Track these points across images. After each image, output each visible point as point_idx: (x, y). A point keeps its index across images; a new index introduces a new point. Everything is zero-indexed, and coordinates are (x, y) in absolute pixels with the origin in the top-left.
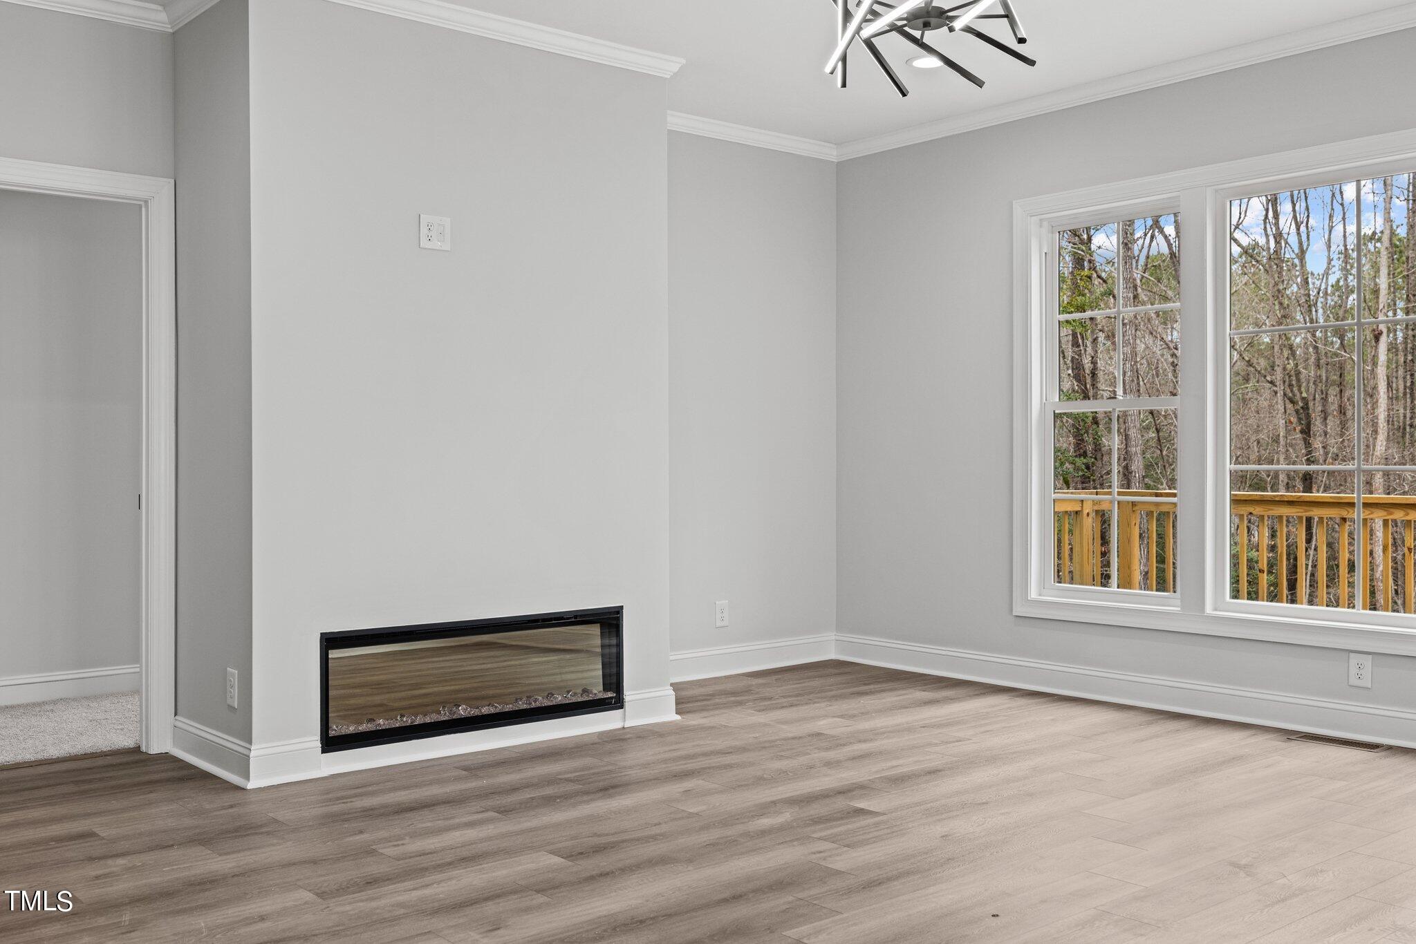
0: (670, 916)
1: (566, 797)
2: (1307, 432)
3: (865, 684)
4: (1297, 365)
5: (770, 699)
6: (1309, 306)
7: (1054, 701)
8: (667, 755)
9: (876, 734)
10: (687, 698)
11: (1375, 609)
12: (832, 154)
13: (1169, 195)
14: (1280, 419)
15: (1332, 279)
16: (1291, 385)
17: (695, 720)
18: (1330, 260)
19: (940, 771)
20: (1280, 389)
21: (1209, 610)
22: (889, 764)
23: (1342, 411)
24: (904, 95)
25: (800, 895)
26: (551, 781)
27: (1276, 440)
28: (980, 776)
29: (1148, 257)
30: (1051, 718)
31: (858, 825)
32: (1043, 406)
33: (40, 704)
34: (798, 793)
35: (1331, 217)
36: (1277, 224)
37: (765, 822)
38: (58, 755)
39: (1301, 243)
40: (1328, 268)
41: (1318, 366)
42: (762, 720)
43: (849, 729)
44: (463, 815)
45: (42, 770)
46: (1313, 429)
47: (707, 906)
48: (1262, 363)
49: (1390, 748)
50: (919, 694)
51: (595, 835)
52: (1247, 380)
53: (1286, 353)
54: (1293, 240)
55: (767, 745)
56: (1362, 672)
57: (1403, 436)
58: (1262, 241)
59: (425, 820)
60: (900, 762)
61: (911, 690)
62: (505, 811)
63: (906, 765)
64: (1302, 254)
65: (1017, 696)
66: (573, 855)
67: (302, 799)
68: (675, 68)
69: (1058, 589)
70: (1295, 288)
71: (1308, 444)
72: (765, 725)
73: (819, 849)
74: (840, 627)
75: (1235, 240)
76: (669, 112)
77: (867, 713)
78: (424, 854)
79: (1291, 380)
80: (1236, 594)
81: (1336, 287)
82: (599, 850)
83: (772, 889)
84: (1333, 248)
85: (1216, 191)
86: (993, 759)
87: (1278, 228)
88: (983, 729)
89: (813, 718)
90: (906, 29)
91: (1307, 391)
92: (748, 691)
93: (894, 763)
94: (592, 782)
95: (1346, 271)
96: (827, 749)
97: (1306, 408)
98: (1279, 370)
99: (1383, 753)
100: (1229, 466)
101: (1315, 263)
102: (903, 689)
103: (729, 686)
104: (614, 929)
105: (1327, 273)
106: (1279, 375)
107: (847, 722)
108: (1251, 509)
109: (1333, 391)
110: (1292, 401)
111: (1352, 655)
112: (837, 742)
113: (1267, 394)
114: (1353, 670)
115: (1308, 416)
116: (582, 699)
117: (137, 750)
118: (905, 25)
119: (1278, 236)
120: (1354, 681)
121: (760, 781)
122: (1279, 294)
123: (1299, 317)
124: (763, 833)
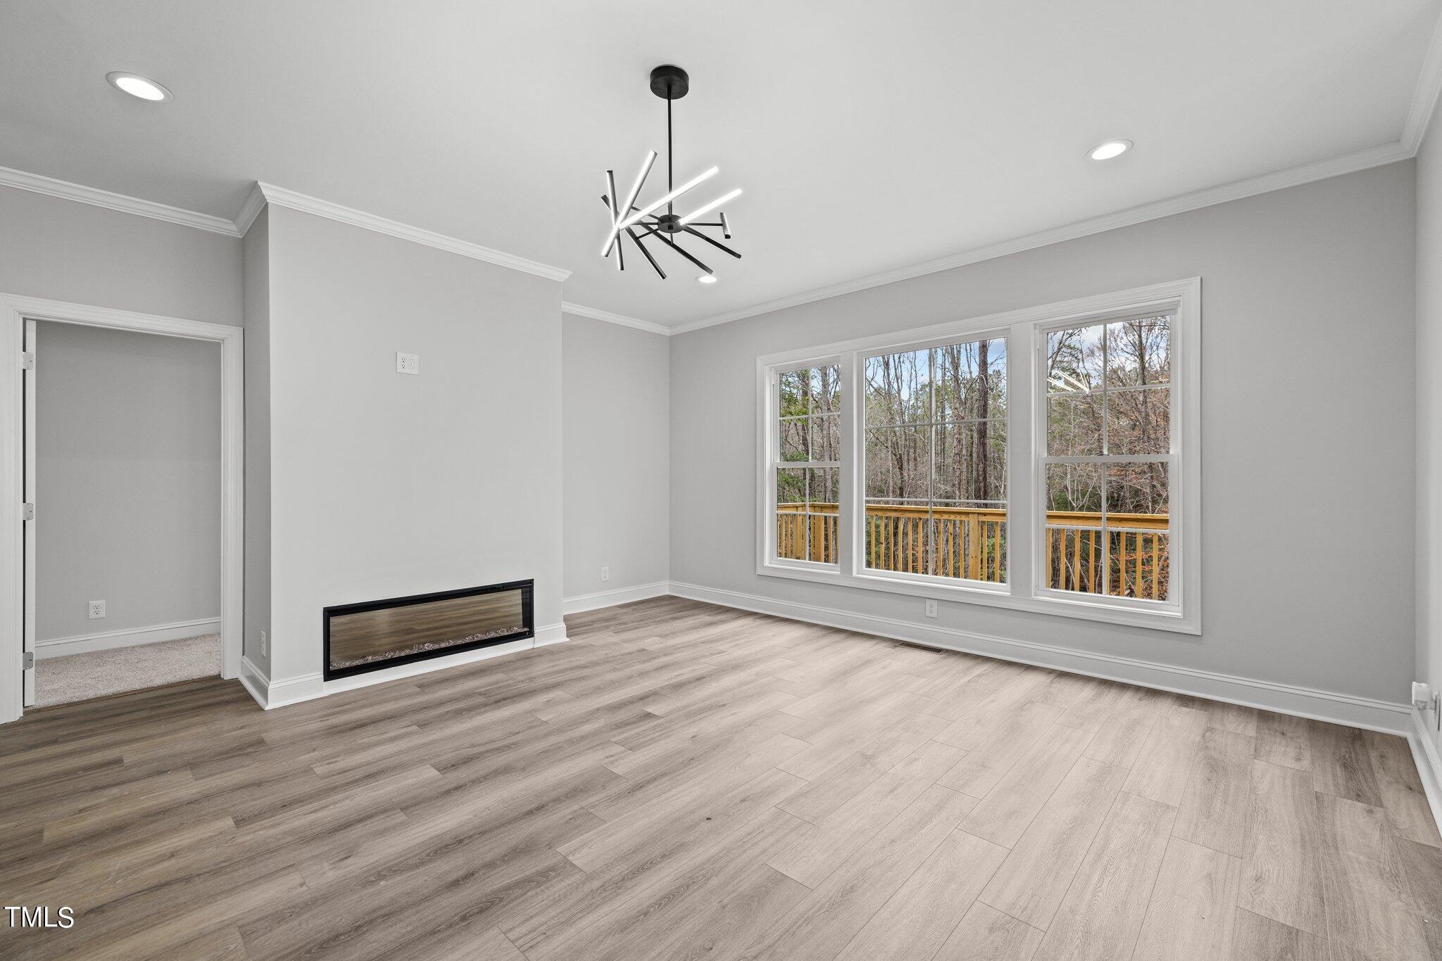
0: (483, 833)
1: (469, 710)
2: (901, 468)
3: (679, 612)
4: (897, 440)
5: (625, 623)
6: (902, 413)
7: (777, 621)
8: (550, 670)
9: (676, 649)
10: (574, 625)
11: (936, 574)
12: (667, 332)
13: (834, 355)
14: (890, 463)
15: (911, 403)
16: (894, 448)
17: (578, 641)
18: (910, 395)
19: (703, 678)
20: (890, 450)
21: (855, 574)
22: (676, 673)
23: (915, 459)
24: (664, 278)
25: (584, 804)
26: (468, 695)
27: (888, 471)
28: (728, 681)
29: (835, 392)
30: (773, 633)
31: (644, 728)
32: (772, 465)
33: (185, 640)
34: (618, 699)
35: (911, 376)
36: (889, 378)
37: (587, 728)
38: (159, 684)
39: (898, 385)
40: (910, 398)
41: (906, 440)
42: (614, 640)
43: (661, 646)
44: (394, 729)
45: (140, 697)
46: (904, 467)
47: (516, 819)
48: (882, 439)
49: (947, 651)
50: (706, 618)
51: (473, 746)
52: (876, 445)
53: (892, 434)
54: (895, 385)
55: (610, 660)
56: (932, 609)
57: (940, 470)
58: (883, 386)
59: (364, 737)
60: (683, 671)
61: (702, 616)
62: (423, 725)
63: (686, 673)
64: (899, 390)
65: (757, 618)
66: (444, 768)
67: (295, 719)
68: (566, 277)
69: (780, 560)
70: (896, 406)
71: (902, 474)
72: (616, 644)
73: (611, 753)
74: (672, 577)
75: (871, 385)
76: (563, 302)
77: (674, 633)
78: (345, 772)
79: (895, 445)
80: (869, 564)
81: (913, 406)
82: (467, 760)
83: (567, 797)
84: (912, 389)
85: (859, 353)
86: (736, 667)
87: (889, 380)
88: (733, 644)
89: (644, 637)
90: (659, 232)
91: (901, 451)
92: (614, 618)
93: (680, 672)
94: (493, 696)
95: (917, 399)
96: (644, 662)
97: (901, 458)
98: (889, 442)
99: (943, 655)
100: (865, 498)
101: (905, 395)
102: (698, 614)
103: (605, 615)
104: (436, 852)
105: (909, 400)
106: (889, 444)
107: (662, 640)
108: (876, 513)
109: (912, 451)
110: (895, 455)
111: (927, 600)
112: (651, 656)
113: (885, 451)
114: (928, 608)
115: (902, 461)
116: (508, 634)
117: (218, 677)
118: (657, 230)
119: (889, 384)
120: (928, 614)
121: (598, 690)
122: (889, 409)
123: (898, 419)
124: (583, 738)
